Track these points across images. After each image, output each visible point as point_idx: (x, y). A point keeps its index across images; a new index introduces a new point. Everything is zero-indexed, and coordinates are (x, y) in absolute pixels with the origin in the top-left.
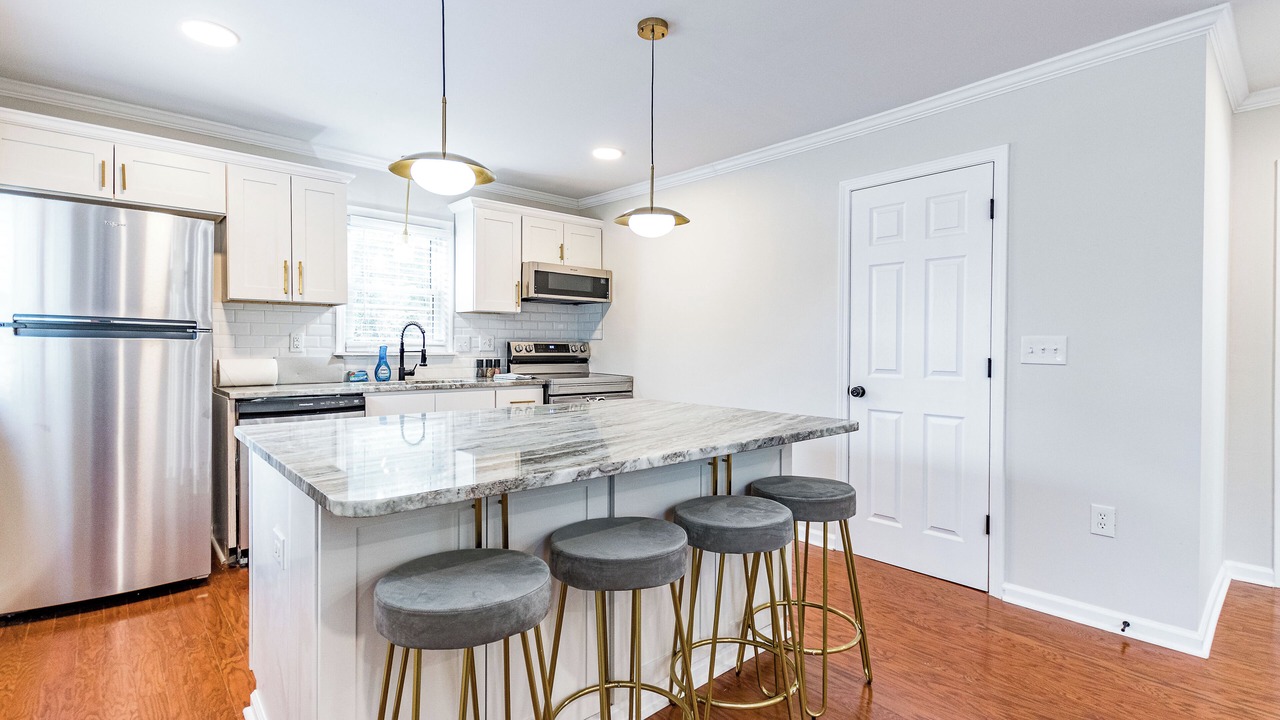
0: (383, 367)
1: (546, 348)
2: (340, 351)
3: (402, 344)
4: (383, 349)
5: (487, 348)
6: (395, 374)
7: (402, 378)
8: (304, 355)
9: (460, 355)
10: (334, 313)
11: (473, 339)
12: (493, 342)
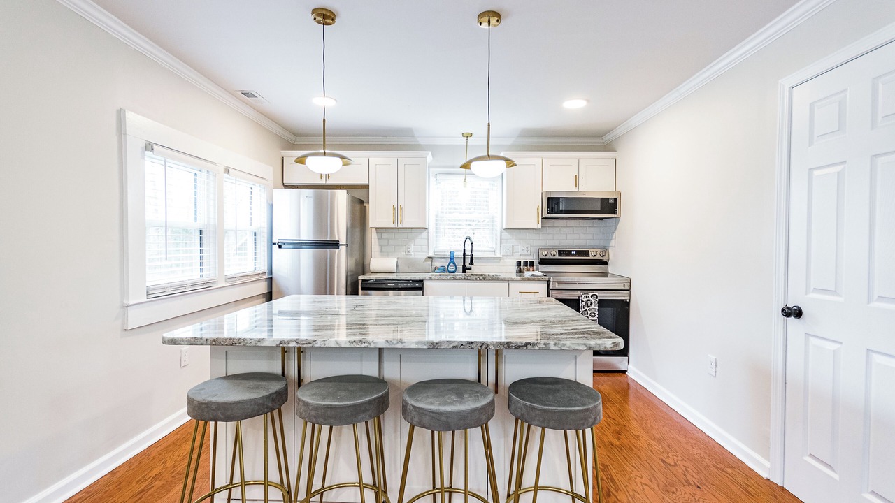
0: (451, 264)
1: (569, 253)
2: (430, 255)
3: (464, 250)
4: (452, 253)
5: (526, 253)
6: (460, 268)
7: (464, 272)
8: (414, 256)
9: (505, 258)
10: (428, 233)
11: (515, 247)
12: (529, 249)
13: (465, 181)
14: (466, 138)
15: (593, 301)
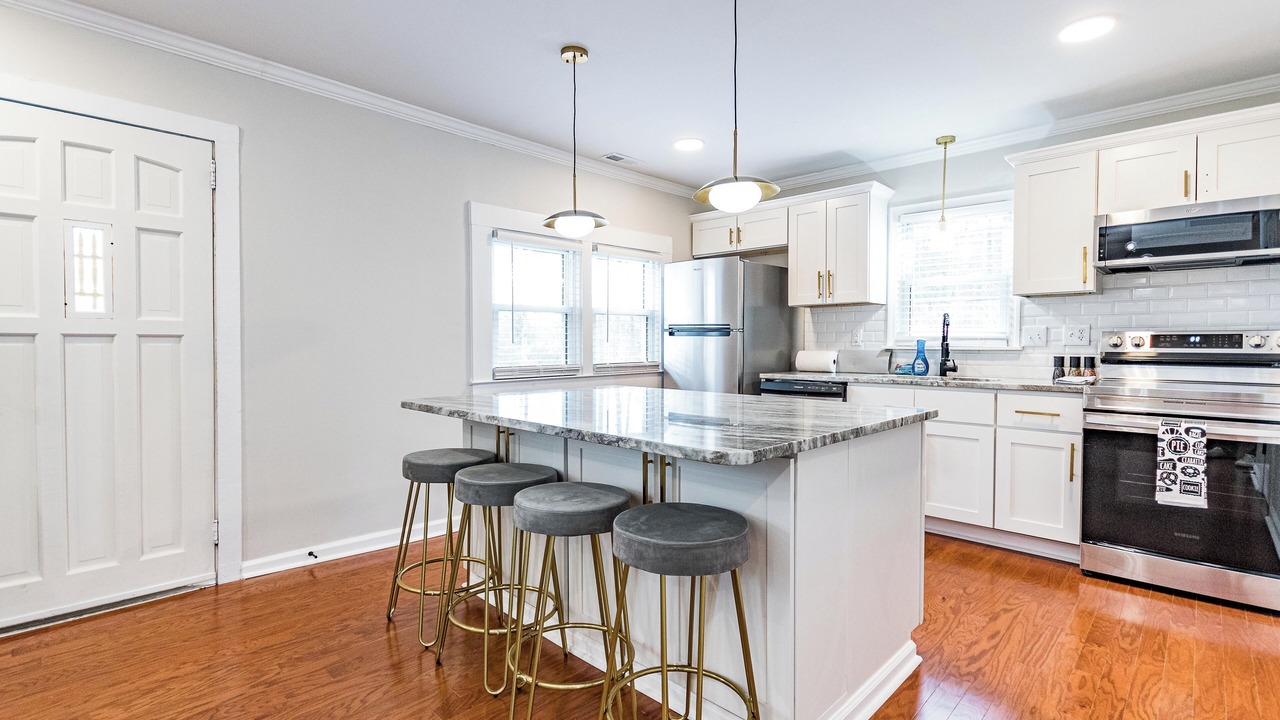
0: (919, 361)
1: (1183, 340)
2: (888, 346)
3: (945, 338)
4: (921, 343)
5: (1078, 342)
6: (934, 367)
7: (943, 373)
8: (863, 348)
9: (1030, 351)
10: (886, 310)
11: (1052, 331)
12: (1086, 335)
13: (943, 219)
14: (943, 146)
15: (1192, 441)
